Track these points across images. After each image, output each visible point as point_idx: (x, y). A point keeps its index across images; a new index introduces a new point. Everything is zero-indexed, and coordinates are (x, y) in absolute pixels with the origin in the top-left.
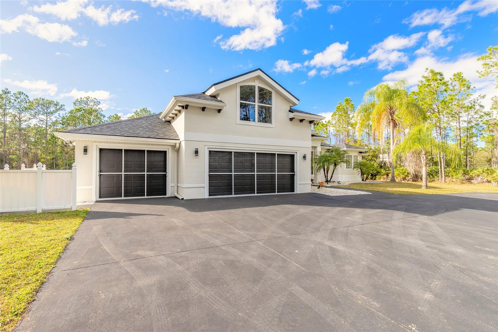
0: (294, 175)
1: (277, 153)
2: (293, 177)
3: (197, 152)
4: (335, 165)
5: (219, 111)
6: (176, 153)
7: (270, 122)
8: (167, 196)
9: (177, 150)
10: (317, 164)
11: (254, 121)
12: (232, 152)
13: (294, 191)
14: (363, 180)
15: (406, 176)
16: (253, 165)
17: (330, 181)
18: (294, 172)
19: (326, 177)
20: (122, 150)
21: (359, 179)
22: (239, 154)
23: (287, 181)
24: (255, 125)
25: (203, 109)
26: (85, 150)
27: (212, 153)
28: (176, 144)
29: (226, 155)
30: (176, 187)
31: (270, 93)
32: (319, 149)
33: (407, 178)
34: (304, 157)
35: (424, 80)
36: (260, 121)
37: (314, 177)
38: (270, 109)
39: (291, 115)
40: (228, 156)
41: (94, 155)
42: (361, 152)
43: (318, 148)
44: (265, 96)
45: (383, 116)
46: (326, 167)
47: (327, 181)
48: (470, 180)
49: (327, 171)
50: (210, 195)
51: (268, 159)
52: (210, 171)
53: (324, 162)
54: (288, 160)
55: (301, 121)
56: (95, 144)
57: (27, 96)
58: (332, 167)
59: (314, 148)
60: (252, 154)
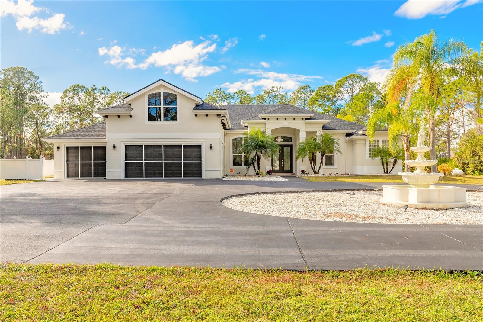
0: (201, 163)
1: (182, 144)
3: (114, 147)
5: (131, 116)
7: (176, 119)
11: (161, 120)
12: (143, 145)
13: (201, 177)
14: (385, 172)
16: (161, 155)
18: (201, 160)
20: (78, 147)
22: (149, 147)
24: (161, 123)
25: (119, 116)
26: (58, 148)
27: (127, 147)
29: (139, 148)
31: (176, 95)
34: (211, 147)
36: (166, 120)
40: (140, 148)
41: (63, 151)
50: (126, 177)
52: (126, 160)
55: (206, 115)
56: (63, 144)
57: (109, 90)
60: (160, 146)
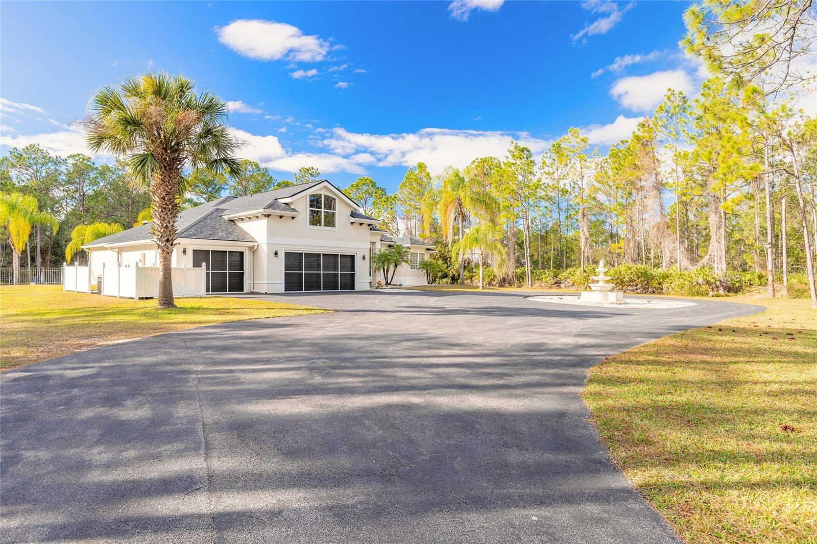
0: (354, 274)
1: (340, 254)
2: (353, 276)
3: (276, 254)
4: (396, 266)
5: (293, 218)
6: (252, 254)
7: (334, 226)
8: (245, 292)
9: (254, 250)
10: (375, 264)
11: (320, 225)
12: (302, 253)
13: (354, 289)
14: (429, 283)
15: (492, 279)
16: (319, 265)
17: (390, 284)
18: (354, 271)
19: (386, 278)
20: (210, 251)
21: (424, 282)
22: (308, 255)
23: (348, 279)
24: (322, 229)
25: (281, 217)
26: (185, 252)
27: (288, 255)
28: (254, 246)
29: (298, 256)
30: (252, 284)
31: (334, 199)
32: (378, 246)
33: (493, 282)
34: (364, 258)
35: (510, 156)
36: (325, 225)
37: (373, 280)
38: (333, 214)
39: (353, 220)
41: (191, 255)
42: (428, 249)
43: (377, 244)
44: (330, 202)
45: (450, 208)
46: (386, 267)
47: (387, 284)
48: (558, 283)
49: (387, 272)
50: (285, 291)
51: (332, 259)
52: (286, 270)
53: (385, 260)
54: (349, 260)
55: (361, 224)
56: (190, 246)
58: (392, 268)
59: (373, 243)
60: (319, 255)
